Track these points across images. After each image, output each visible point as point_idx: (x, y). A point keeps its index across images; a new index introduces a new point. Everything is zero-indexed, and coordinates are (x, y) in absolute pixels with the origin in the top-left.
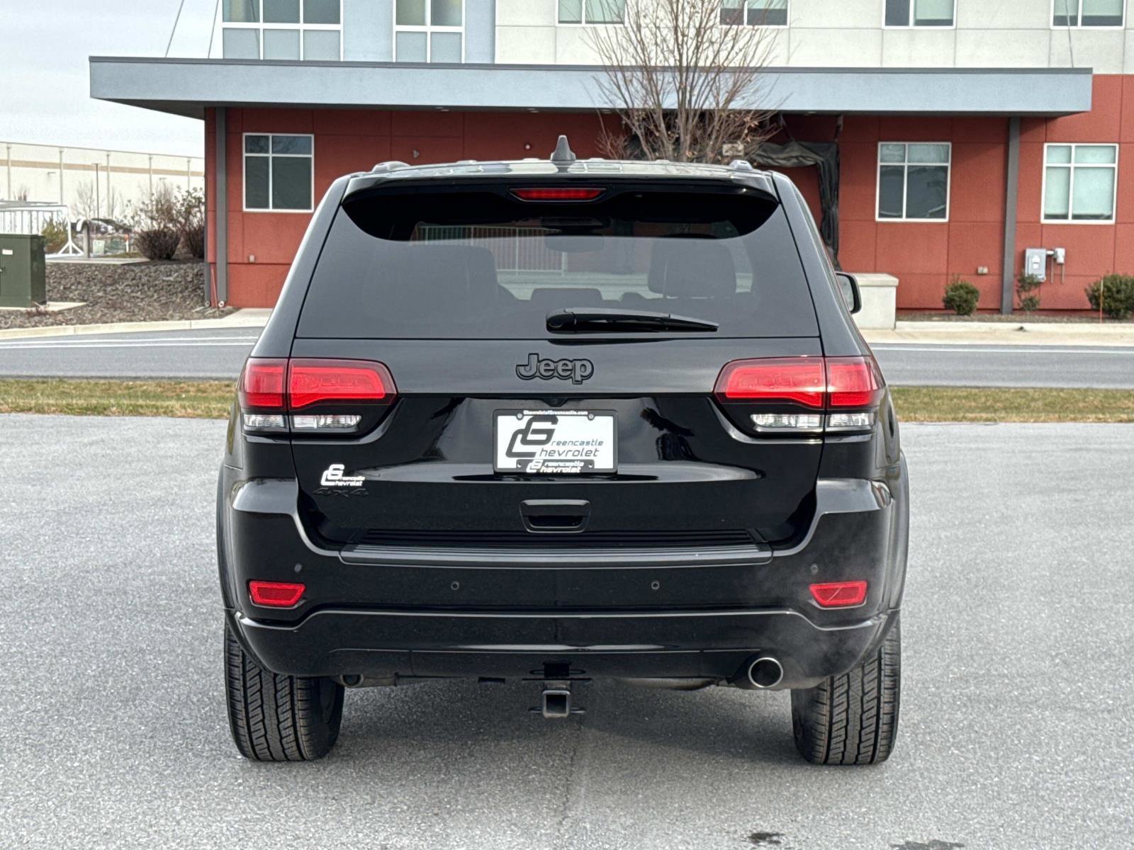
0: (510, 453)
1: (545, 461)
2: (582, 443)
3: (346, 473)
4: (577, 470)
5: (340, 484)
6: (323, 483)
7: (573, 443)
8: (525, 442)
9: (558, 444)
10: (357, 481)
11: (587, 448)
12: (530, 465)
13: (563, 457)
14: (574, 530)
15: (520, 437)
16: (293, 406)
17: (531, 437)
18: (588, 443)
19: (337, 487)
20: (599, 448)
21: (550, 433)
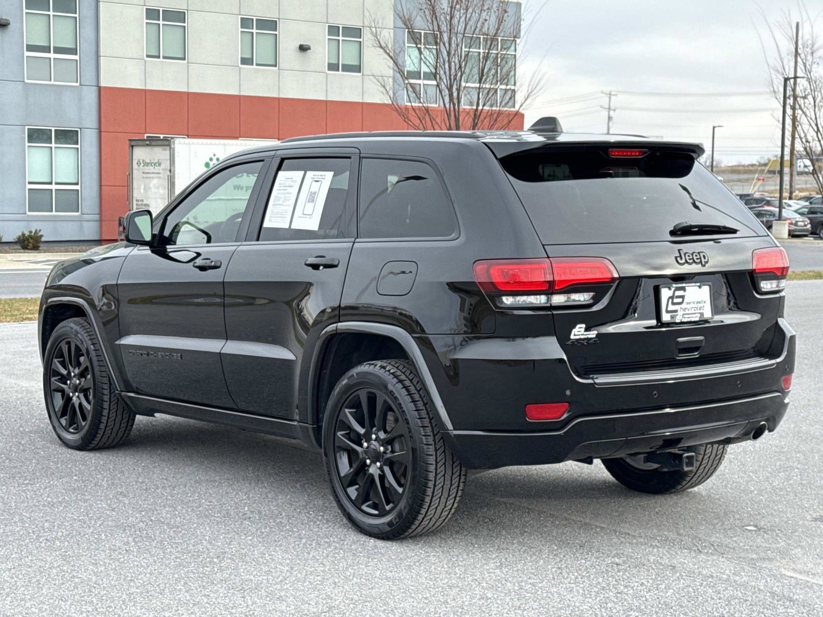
0: (667, 312)
1: (684, 314)
2: (697, 303)
3: (587, 329)
4: (697, 319)
5: (582, 337)
6: (572, 337)
7: (693, 303)
8: (673, 304)
9: (688, 303)
10: (592, 334)
11: (700, 305)
12: (677, 317)
13: (690, 312)
14: (696, 355)
15: (670, 300)
16: (556, 288)
17: (676, 300)
18: (700, 302)
19: (580, 339)
20: (704, 305)
21: (683, 297)
